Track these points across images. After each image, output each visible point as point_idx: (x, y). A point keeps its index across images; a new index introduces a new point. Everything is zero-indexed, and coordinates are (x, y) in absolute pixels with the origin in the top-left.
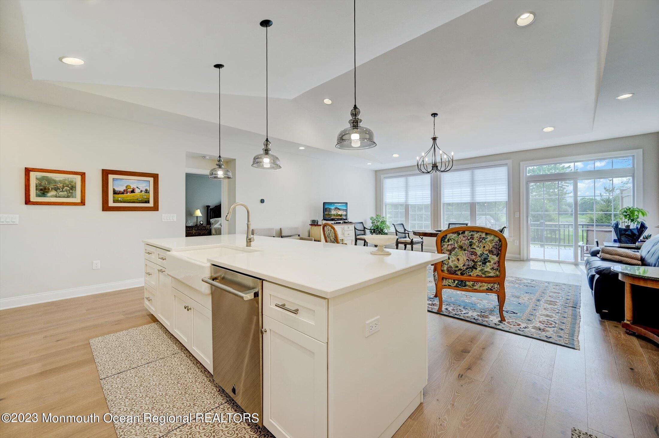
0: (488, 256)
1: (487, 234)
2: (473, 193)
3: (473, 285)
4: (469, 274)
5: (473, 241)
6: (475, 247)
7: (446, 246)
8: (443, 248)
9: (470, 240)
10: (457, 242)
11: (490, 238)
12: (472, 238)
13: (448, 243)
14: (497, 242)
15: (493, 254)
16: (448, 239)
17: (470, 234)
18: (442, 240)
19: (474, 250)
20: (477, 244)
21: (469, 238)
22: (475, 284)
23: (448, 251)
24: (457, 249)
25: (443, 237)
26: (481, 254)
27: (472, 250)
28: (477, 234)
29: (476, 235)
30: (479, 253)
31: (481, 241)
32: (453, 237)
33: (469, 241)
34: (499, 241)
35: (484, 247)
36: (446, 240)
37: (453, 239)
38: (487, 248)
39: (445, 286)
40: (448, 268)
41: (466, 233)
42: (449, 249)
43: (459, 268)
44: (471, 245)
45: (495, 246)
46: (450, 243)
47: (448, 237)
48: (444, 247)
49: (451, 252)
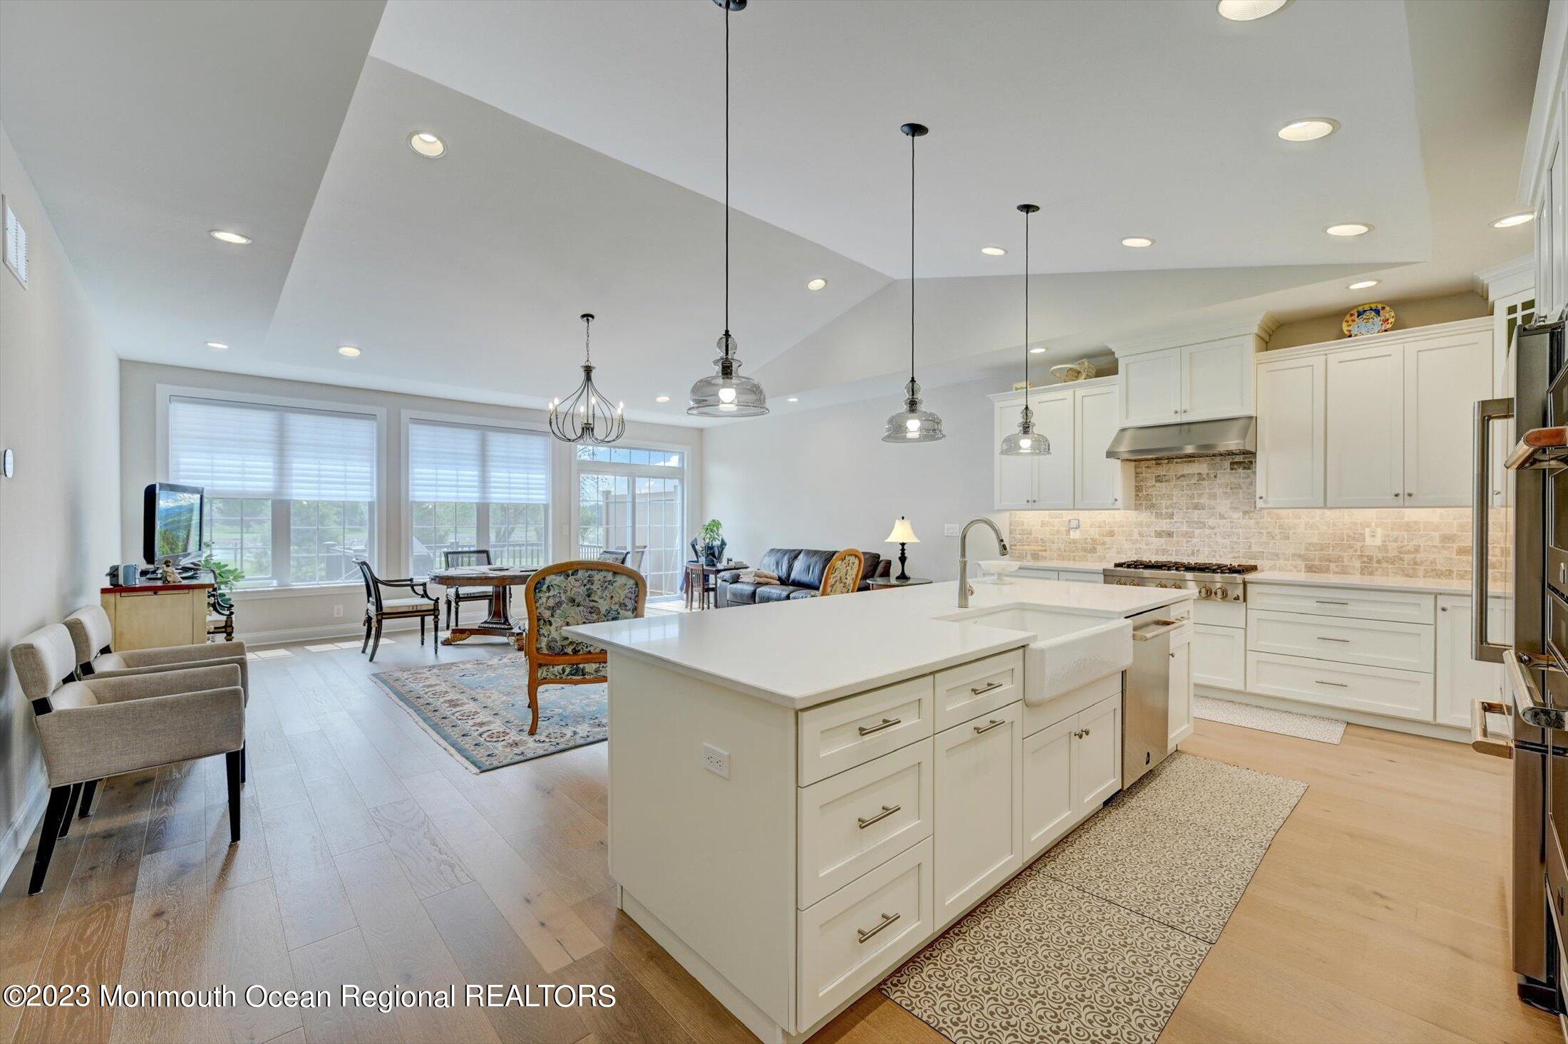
0: (619, 613)
1: (615, 573)
2: (484, 482)
3: (596, 672)
4: (588, 649)
5: (592, 587)
6: (596, 598)
7: (544, 600)
8: (538, 605)
9: (588, 587)
10: (565, 592)
11: (621, 580)
12: (591, 582)
13: (547, 594)
14: (632, 588)
15: (626, 610)
16: (548, 587)
17: (587, 574)
18: (535, 588)
19: (595, 604)
20: (599, 592)
21: (585, 581)
22: (601, 669)
23: (548, 608)
24: (564, 605)
25: (539, 582)
26: (607, 610)
27: (592, 604)
28: (599, 575)
29: (598, 577)
30: (603, 610)
31: (606, 587)
32: (556, 582)
33: (586, 587)
34: (634, 586)
35: (612, 597)
36: (545, 588)
37: (558, 586)
38: (616, 599)
39: (545, 681)
40: (549, 642)
41: (580, 573)
42: (550, 605)
43: (570, 640)
44: (589, 596)
45: (630, 595)
46: (551, 593)
47: (547, 582)
48: (540, 602)
49: (554, 612)
